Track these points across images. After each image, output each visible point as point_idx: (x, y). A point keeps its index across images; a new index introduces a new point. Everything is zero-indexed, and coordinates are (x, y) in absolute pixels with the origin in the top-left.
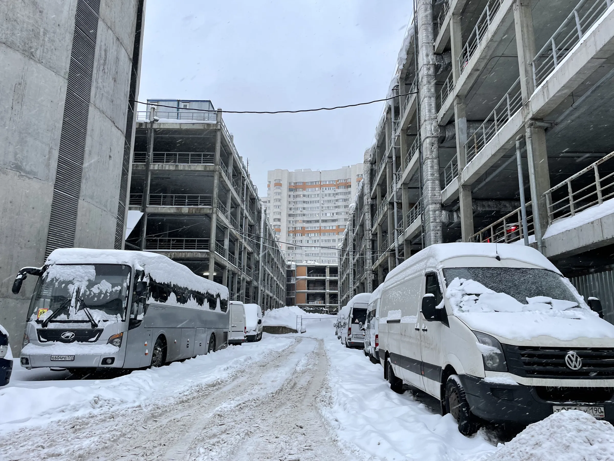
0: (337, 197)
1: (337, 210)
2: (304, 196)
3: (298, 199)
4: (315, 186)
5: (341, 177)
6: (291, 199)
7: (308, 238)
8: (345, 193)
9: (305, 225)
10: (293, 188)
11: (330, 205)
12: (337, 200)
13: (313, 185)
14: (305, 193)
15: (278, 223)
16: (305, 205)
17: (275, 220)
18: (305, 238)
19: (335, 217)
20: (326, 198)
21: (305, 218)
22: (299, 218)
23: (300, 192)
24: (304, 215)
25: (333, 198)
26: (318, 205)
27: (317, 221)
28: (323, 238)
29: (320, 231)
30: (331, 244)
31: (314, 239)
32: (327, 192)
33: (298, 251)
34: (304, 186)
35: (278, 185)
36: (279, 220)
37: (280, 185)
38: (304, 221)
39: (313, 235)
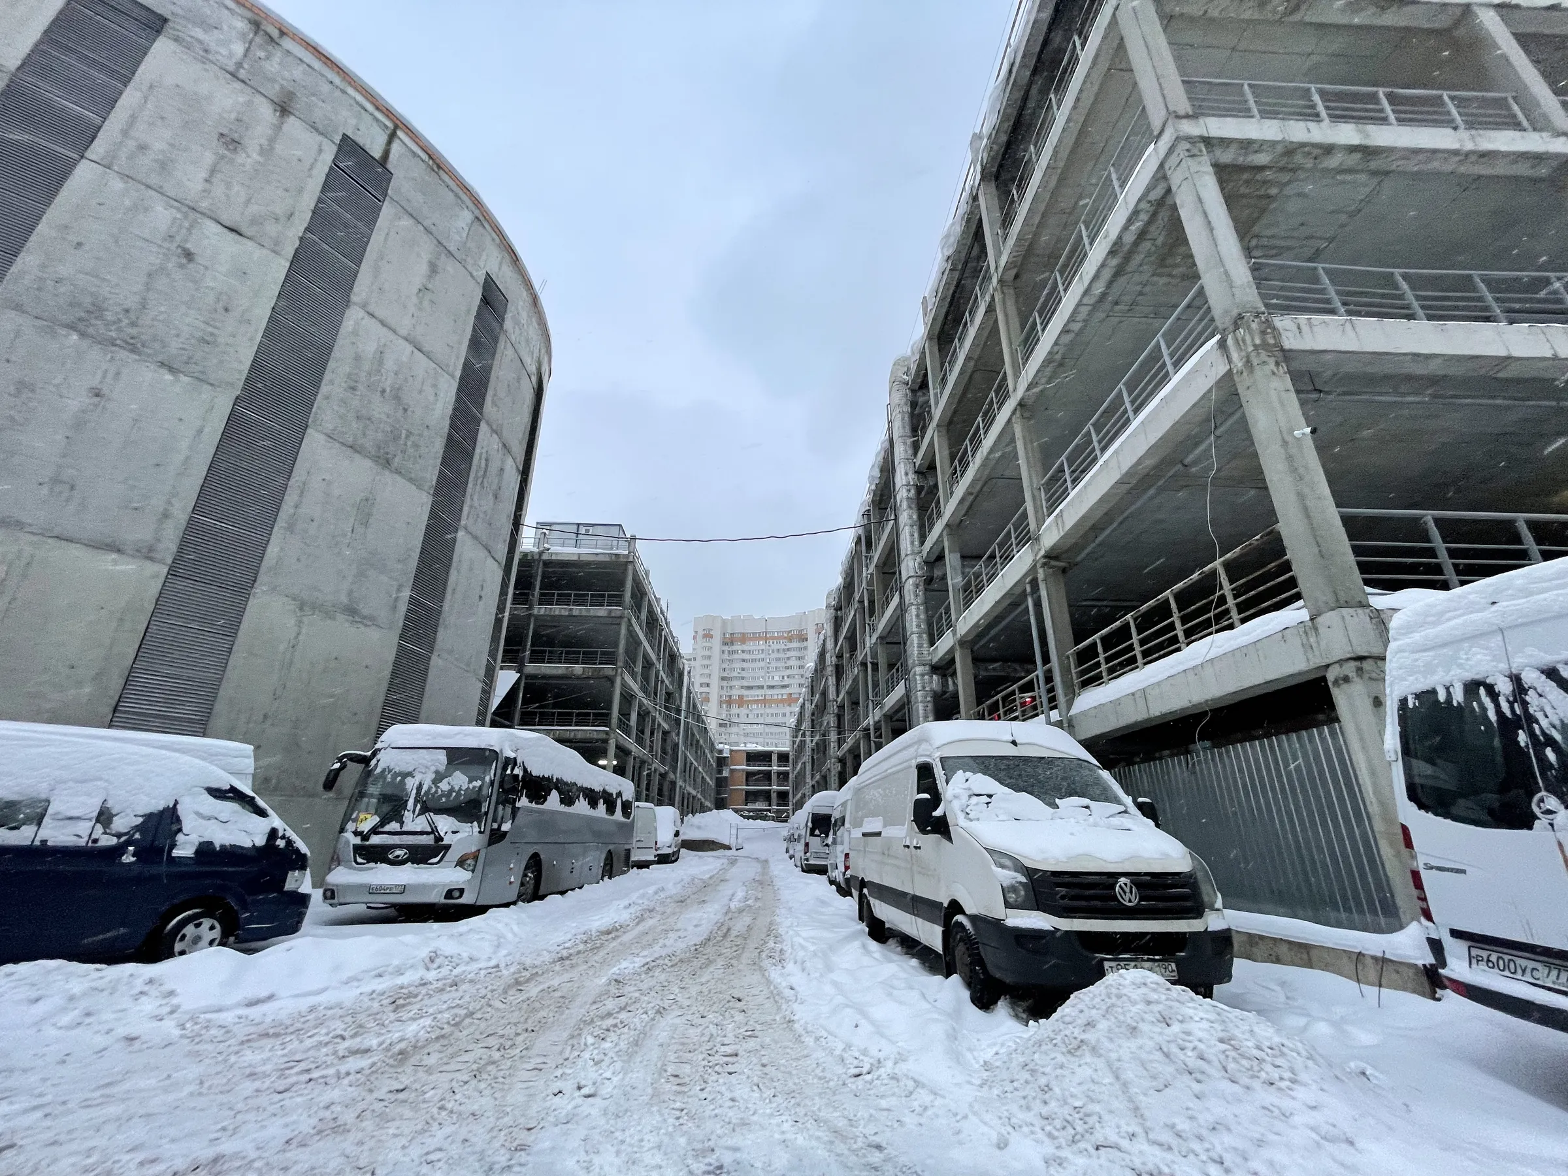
0: (789, 654)
1: (789, 672)
2: (743, 652)
3: (736, 656)
4: (760, 638)
5: (794, 628)
6: (726, 656)
7: (747, 712)
8: (800, 649)
9: (745, 692)
10: (729, 641)
11: (779, 665)
12: (789, 658)
13: (756, 637)
14: (745, 647)
15: (706, 689)
16: (745, 665)
17: (701, 685)
18: (743, 711)
19: (786, 681)
20: (776, 655)
21: (745, 684)
22: (733, 683)
23: (738, 647)
24: (743, 678)
25: (782, 655)
26: (762, 664)
27: (762, 687)
28: (769, 711)
29: (765, 702)
30: (779, 720)
31: (756, 712)
32: (775, 646)
33: (734, 729)
34: (744, 638)
35: (708, 636)
36: (708, 685)
37: (711, 637)
38: (742, 687)
39: (755, 706)
